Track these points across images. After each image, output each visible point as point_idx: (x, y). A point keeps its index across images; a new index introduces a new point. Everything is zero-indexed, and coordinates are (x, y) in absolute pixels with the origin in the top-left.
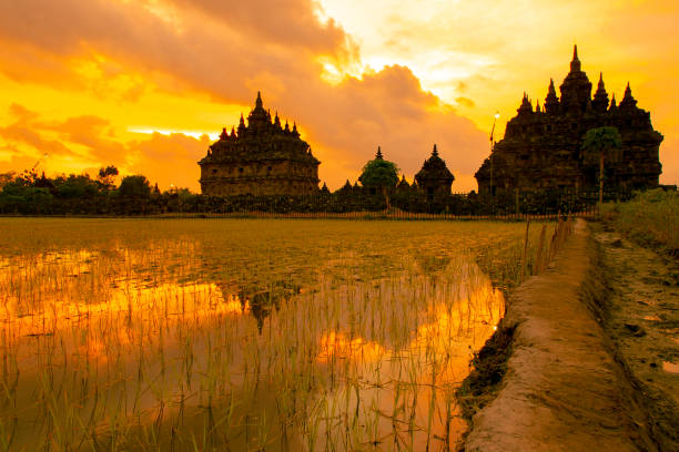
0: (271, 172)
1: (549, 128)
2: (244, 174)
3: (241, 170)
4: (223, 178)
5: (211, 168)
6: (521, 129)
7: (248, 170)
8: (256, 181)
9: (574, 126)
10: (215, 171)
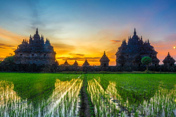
0: (45, 56)
1: (132, 48)
2: (34, 56)
3: (33, 55)
4: (25, 57)
5: (20, 54)
6: (126, 48)
7: (36, 55)
8: (39, 59)
9: (138, 48)
10: (21, 55)
